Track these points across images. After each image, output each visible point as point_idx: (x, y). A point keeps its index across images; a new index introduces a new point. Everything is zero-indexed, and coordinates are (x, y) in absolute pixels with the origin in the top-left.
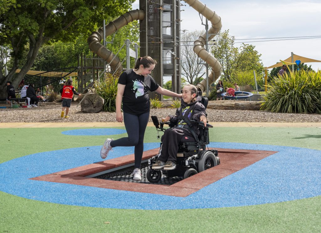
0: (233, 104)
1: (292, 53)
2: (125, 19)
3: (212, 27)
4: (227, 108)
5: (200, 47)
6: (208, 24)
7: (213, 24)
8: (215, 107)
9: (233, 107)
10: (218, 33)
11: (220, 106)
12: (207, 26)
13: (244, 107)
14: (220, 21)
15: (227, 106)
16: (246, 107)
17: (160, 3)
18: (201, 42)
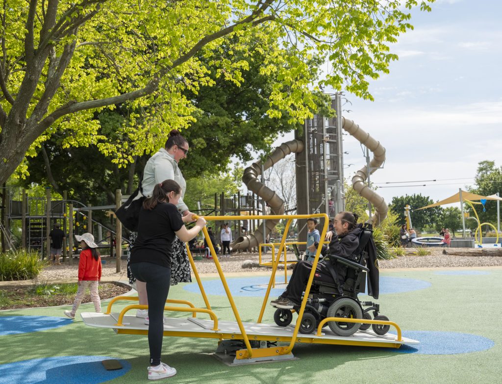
0: (480, 251)
1: (460, 189)
2: (282, 152)
3: (374, 158)
4: (475, 254)
5: (362, 183)
6: (369, 156)
7: (376, 156)
8: (462, 254)
9: (480, 253)
10: (381, 166)
11: (467, 253)
12: (368, 158)
13: (493, 254)
14: (385, 152)
15: (474, 253)
16: (495, 253)
17: (323, 133)
18: (361, 177)
